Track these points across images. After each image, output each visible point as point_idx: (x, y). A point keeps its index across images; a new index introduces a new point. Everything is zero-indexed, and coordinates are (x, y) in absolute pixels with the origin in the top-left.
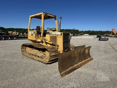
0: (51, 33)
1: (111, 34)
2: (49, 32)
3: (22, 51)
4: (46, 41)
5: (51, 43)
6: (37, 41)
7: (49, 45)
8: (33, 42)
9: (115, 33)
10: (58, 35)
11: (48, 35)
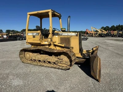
0: (61, 34)
1: (85, 34)
2: (58, 33)
3: (21, 58)
4: (55, 44)
5: (63, 45)
6: (42, 44)
7: (58, 48)
8: (32, 45)
9: (89, 33)
10: (72, 36)
11: (57, 36)
